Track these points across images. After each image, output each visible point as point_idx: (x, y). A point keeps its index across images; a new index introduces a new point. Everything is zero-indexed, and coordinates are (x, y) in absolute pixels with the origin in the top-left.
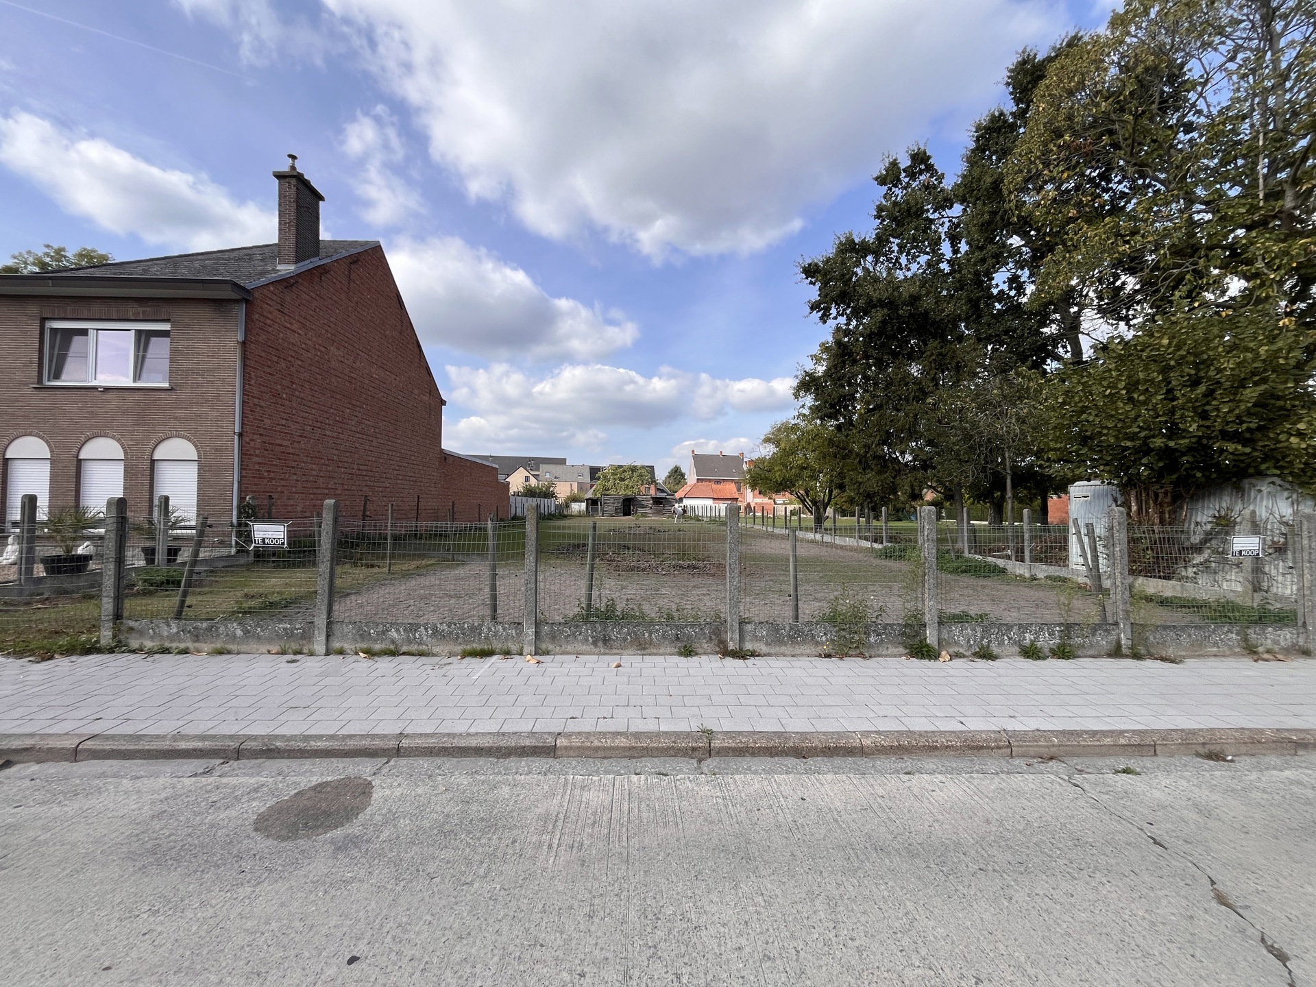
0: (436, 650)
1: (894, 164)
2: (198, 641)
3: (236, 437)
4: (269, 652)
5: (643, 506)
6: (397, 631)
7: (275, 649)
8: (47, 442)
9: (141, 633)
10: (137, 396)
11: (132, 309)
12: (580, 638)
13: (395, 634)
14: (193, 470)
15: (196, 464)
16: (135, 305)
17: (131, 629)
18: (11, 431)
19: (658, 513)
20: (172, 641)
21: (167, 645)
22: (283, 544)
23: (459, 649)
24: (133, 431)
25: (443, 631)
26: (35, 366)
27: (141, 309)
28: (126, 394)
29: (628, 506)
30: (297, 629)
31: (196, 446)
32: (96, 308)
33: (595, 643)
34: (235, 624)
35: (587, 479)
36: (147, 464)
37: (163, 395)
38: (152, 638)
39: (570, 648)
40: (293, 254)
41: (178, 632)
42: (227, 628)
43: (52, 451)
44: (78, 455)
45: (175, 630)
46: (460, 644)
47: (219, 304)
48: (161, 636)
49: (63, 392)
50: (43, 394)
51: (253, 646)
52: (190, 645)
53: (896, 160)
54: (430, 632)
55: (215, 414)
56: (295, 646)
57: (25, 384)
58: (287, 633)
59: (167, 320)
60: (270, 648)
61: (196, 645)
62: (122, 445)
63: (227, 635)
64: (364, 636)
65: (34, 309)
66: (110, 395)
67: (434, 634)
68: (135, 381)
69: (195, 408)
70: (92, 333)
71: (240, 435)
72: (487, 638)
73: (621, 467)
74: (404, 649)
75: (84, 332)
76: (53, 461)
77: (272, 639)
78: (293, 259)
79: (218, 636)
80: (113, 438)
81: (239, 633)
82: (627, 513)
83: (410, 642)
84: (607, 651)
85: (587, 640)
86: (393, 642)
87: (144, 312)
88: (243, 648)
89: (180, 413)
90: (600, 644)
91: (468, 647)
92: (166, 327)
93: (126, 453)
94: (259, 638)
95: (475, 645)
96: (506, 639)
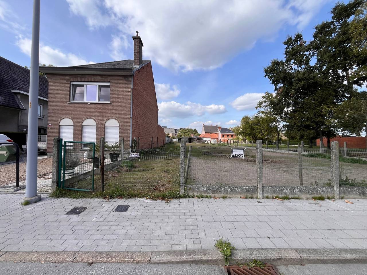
0: (302, 197)
1: (290, 38)
2: (214, 193)
3: (131, 119)
4: (241, 198)
5: (194, 140)
6: (287, 189)
7: (243, 196)
8: (72, 120)
9: (193, 190)
10: (100, 106)
11: (98, 78)
12: (354, 192)
13: (286, 191)
14: (118, 129)
15: (119, 127)
16: (99, 77)
17: (190, 189)
18: (61, 117)
19: (198, 142)
20: (204, 193)
21: (203, 194)
22: (243, 156)
23: (310, 196)
24: (99, 117)
25: (304, 190)
26: (68, 96)
27: (101, 78)
28: (97, 105)
29: (190, 140)
30: (250, 189)
31: (118, 122)
32: (87, 78)
33: (360, 195)
34: (228, 187)
35: (174, 132)
36: (103, 127)
37: (108, 105)
38: (197, 192)
39: (350, 196)
40: (138, 62)
41: (206, 190)
42: (225, 188)
43: (74, 123)
44: (82, 124)
45: (206, 189)
46: (310, 195)
47: (125, 77)
48: (201, 191)
49: (77, 104)
50: (71, 105)
51: (234, 195)
52: (211, 194)
53: (291, 37)
54: (299, 190)
55: (124, 111)
56: (249, 195)
57: (65, 102)
58: (247, 190)
59: (109, 82)
60: (241, 196)
61: (214, 195)
62: (95, 121)
63: (225, 191)
64: (275, 191)
65: (68, 78)
66: (92, 105)
67: (300, 191)
68: (98, 101)
69: (118, 110)
70: (85, 86)
71: (132, 118)
72: (320, 192)
73: (185, 129)
74: (290, 196)
75: (83, 86)
76: (75, 126)
77: (241, 193)
78: (138, 64)
79: (221, 191)
80: (93, 119)
81: (229, 190)
82: (190, 142)
83: (292, 194)
84: (364, 198)
85: (357, 193)
86: (286, 194)
87: (102, 79)
88: (231, 196)
89: (114, 111)
90: (362, 195)
91: (314, 196)
92: (109, 84)
93: (97, 124)
94: (236, 192)
95: (315, 195)
96: (327, 193)
